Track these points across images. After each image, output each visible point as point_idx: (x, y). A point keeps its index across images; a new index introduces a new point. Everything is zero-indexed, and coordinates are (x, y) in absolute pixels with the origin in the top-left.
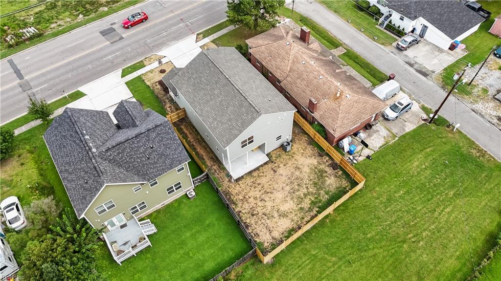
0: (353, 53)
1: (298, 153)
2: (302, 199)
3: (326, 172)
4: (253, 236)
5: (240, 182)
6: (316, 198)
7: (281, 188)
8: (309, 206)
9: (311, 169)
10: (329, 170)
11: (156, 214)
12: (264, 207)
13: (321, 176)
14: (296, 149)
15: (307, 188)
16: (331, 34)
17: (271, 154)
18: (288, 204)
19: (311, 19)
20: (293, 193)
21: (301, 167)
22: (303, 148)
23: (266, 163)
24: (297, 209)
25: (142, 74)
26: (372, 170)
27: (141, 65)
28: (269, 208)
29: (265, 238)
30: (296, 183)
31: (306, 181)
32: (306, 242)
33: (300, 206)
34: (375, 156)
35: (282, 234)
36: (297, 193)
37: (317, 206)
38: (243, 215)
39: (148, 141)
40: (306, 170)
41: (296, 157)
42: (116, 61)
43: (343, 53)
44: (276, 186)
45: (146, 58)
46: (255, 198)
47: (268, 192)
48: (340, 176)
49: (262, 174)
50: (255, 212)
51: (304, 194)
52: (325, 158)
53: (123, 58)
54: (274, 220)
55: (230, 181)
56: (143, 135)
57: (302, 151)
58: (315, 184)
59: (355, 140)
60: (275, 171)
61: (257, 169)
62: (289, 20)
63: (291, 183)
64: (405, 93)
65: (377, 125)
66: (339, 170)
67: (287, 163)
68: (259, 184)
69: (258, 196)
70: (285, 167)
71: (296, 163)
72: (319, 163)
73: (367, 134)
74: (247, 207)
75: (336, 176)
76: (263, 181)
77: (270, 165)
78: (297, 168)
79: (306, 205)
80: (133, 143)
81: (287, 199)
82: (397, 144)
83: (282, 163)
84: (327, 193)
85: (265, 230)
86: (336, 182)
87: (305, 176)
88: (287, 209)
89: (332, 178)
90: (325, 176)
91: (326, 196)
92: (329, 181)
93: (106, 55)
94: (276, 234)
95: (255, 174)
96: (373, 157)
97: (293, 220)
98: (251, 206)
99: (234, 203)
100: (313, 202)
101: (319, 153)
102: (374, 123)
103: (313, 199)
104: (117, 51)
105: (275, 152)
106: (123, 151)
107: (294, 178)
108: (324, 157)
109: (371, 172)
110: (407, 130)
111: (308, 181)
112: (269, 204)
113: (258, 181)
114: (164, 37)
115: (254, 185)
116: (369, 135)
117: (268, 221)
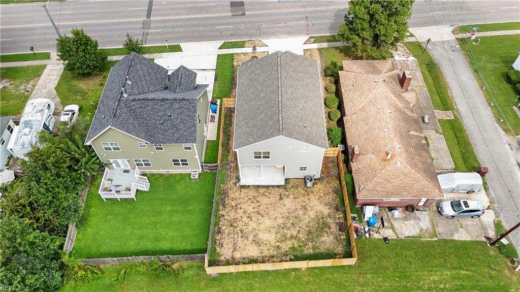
0: (460, 124)
1: (316, 194)
2: (286, 238)
3: (330, 228)
4: (218, 244)
5: (243, 190)
6: (300, 246)
7: (274, 217)
8: (287, 249)
9: (317, 216)
10: (334, 228)
11: (158, 176)
12: (246, 224)
13: (322, 229)
14: (317, 189)
15: (299, 232)
16: (451, 93)
17: (290, 181)
18: (270, 235)
19: (439, 68)
20: (282, 228)
21: (309, 208)
22: (326, 192)
23: (278, 186)
24: (274, 244)
25: (236, 54)
26: (379, 255)
27: (241, 45)
28: (250, 228)
29: (226, 252)
30: (292, 221)
31: (303, 224)
32: (257, 279)
33: (279, 244)
34: (394, 242)
35: (244, 258)
36: (286, 231)
37: (296, 253)
38: (223, 220)
39: (170, 108)
40: (312, 214)
41: (312, 196)
42: (224, 33)
43: (449, 119)
44: (271, 213)
45: (251, 40)
46: (245, 212)
47: (260, 214)
48: (340, 239)
49: (267, 194)
50: (235, 224)
51: (292, 235)
52: (339, 214)
53: (231, 32)
54: (246, 241)
55: (235, 184)
56: (168, 102)
57: (322, 194)
58: (310, 233)
59: (386, 214)
60: (281, 199)
61: (267, 187)
62: (414, 59)
63: (287, 218)
64: (488, 196)
65: (423, 213)
66: (344, 233)
67: (298, 198)
68: (258, 201)
69: (249, 212)
70: (294, 200)
71: (307, 202)
72: (329, 216)
73: (404, 216)
74: (232, 215)
75: (336, 238)
76: (264, 201)
77: (281, 190)
78: (304, 208)
79: (285, 247)
80: (157, 104)
81: (272, 230)
82: (431, 245)
83: (294, 194)
84: (314, 248)
85: (231, 246)
86: (332, 243)
87: (306, 220)
88: (265, 239)
89: (331, 237)
90: (325, 231)
91: (311, 251)
92: (325, 238)
93: (221, 25)
94: (238, 255)
95: (262, 190)
96: (391, 242)
97: (262, 253)
98: (236, 217)
99: (224, 205)
100: (294, 248)
101: (337, 206)
102: (421, 209)
103: (296, 245)
104: (232, 24)
105: (295, 181)
106: (145, 107)
107: (293, 215)
108: (340, 212)
109: (376, 255)
110: (456, 237)
111: (304, 225)
112: (253, 225)
113: (259, 199)
114: (279, 27)
115: (253, 200)
116: (405, 217)
117: (240, 239)
